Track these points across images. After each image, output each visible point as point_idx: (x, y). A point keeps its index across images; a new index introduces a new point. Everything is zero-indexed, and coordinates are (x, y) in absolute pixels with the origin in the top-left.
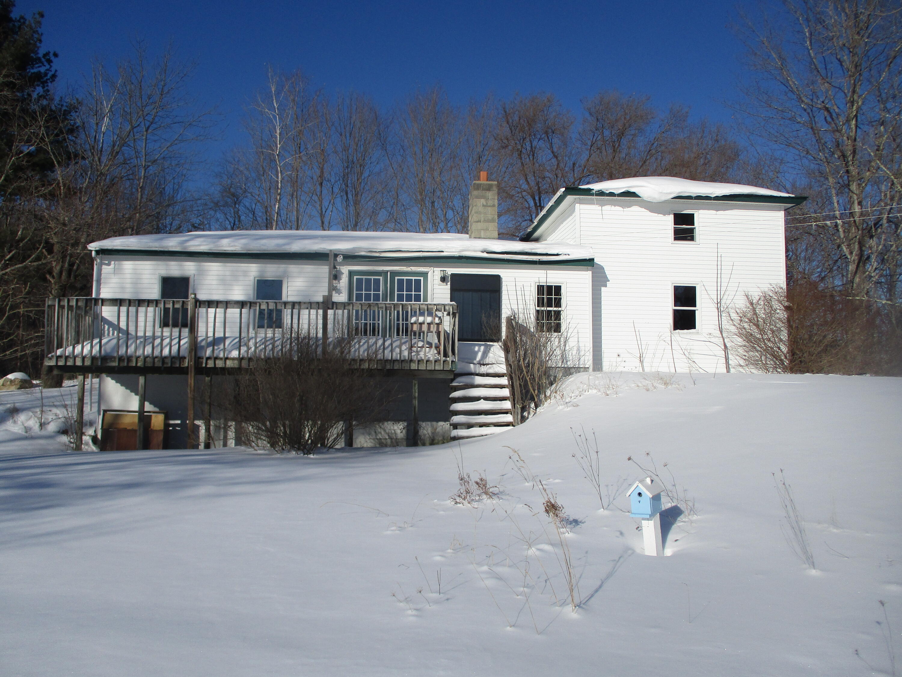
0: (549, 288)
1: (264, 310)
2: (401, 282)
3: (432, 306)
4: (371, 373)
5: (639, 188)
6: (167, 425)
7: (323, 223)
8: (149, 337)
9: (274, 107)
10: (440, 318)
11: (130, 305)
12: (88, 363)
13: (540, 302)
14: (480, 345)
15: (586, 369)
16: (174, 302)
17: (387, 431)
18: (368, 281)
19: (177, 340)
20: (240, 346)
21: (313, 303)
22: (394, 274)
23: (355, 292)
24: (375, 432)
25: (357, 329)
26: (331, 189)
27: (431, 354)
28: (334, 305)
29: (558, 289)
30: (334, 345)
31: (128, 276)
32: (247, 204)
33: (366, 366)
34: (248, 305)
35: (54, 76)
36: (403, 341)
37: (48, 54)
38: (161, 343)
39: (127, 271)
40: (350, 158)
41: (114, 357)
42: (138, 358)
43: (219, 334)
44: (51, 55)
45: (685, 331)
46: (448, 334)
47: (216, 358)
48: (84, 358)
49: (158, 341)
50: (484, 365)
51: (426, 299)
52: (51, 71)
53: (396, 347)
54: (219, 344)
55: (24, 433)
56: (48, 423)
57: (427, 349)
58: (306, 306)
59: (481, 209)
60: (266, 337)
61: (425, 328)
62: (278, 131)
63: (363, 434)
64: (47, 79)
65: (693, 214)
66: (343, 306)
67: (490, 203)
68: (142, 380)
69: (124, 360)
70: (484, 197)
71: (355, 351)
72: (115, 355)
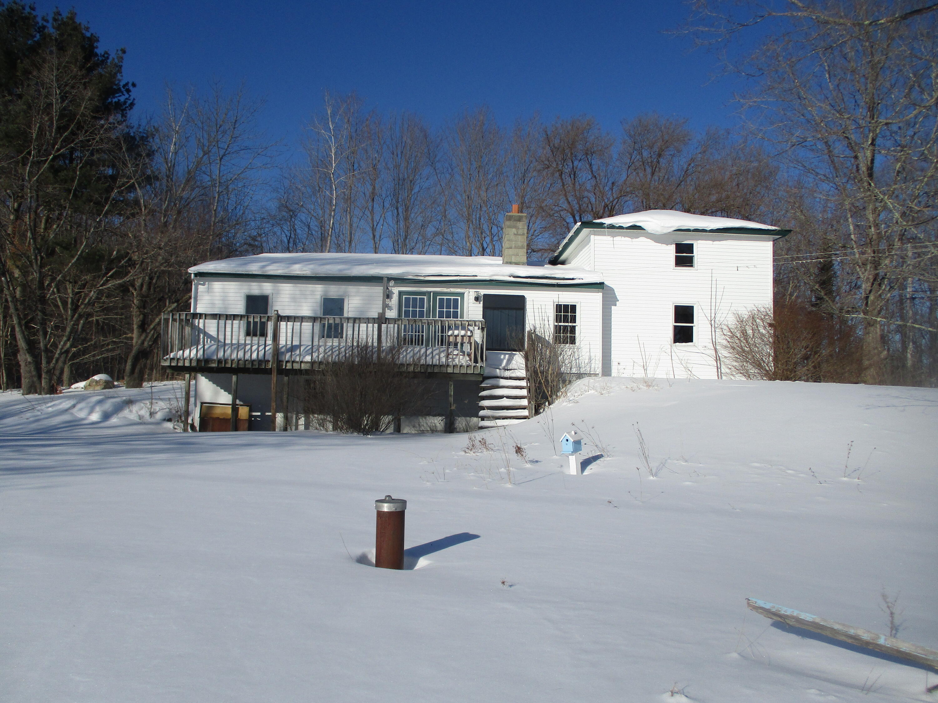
0: (566, 306)
1: (331, 324)
2: (441, 300)
3: (465, 322)
4: (415, 375)
5: (644, 223)
6: (251, 416)
7: (374, 236)
8: (242, 344)
9: (330, 129)
10: (471, 332)
11: (227, 319)
12: (194, 364)
13: (558, 319)
14: (505, 354)
15: (596, 375)
16: (261, 317)
17: (429, 424)
18: (415, 300)
19: (263, 346)
20: (312, 352)
21: (371, 318)
22: (436, 294)
23: (404, 309)
24: (419, 425)
25: (405, 339)
26: (382, 204)
27: (463, 360)
28: (387, 321)
29: (574, 308)
30: (386, 352)
31: (217, 294)
32: (303, 219)
33: (411, 369)
34: (319, 320)
35: (132, 104)
36: (442, 349)
37: (127, 84)
38: (251, 348)
39: (216, 290)
40: (401, 176)
41: (214, 360)
42: (232, 361)
43: (296, 343)
44: (130, 85)
45: (684, 344)
46: (478, 344)
47: (293, 362)
48: (191, 360)
49: (248, 347)
50: (508, 370)
51: (462, 316)
52: (130, 100)
53: (436, 354)
54: (295, 350)
55: (138, 420)
56: (156, 413)
57: (461, 357)
58: (365, 321)
59: (512, 237)
60: (332, 345)
61: (459, 340)
62: (333, 151)
63: (409, 426)
64: (126, 107)
65: (693, 244)
66: (394, 321)
67: (520, 232)
68: (234, 378)
69: (222, 362)
70: (515, 227)
71: (403, 357)
72: (215, 358)
